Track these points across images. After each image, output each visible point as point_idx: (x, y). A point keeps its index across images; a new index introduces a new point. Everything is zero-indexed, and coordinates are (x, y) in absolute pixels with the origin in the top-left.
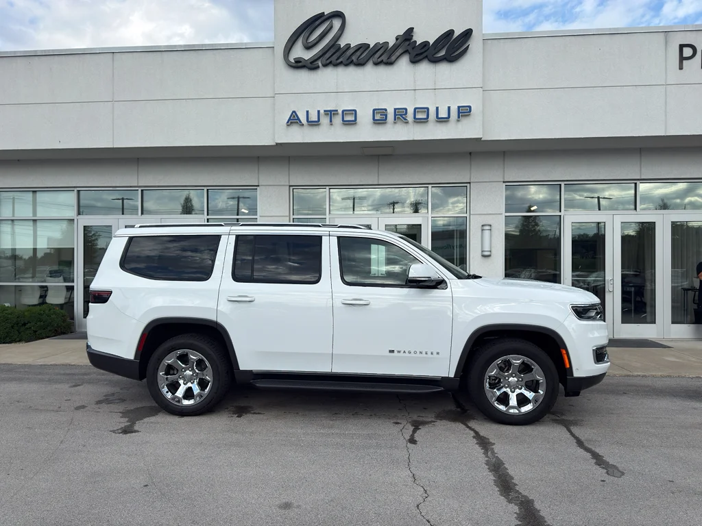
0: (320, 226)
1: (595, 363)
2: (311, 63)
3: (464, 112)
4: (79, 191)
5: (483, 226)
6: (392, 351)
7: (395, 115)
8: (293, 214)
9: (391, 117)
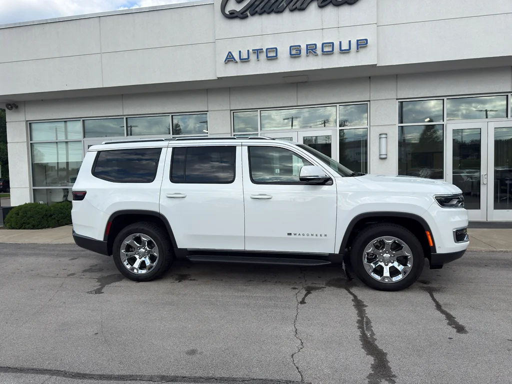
0: (235, 139)
1: (455, 242)
2: (242, 13)
3: (362, 44)
4: (84, 120)
5: (380, 135)
6: (290, 234)
7: (307, 50)
8: (234, 132)
9: (304, 52)
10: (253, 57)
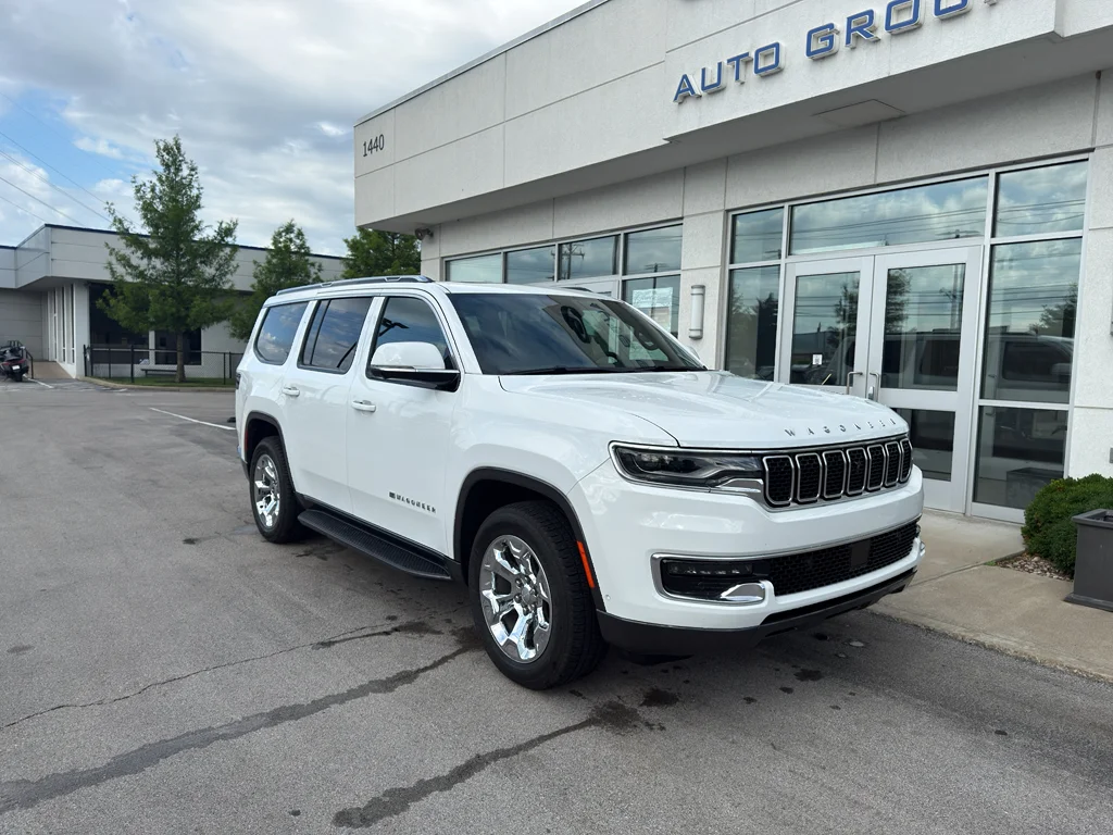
4: (505, 252)
7: (849, 30)
8: (732, 262)
9: (840, 41)
10: (729, 79)
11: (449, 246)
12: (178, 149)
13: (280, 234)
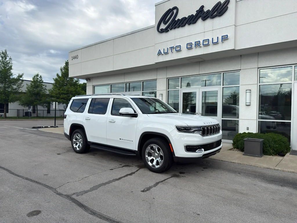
2: (166, 30)
3: (225, 38)
4: (111, 85)
5: (246, 90)
7: (195, 44)
8: (168, 89)
9: (193, 46)
10: (170, 51)
11: (95, 83)
12: (6, 53)
13: (35, 77)
